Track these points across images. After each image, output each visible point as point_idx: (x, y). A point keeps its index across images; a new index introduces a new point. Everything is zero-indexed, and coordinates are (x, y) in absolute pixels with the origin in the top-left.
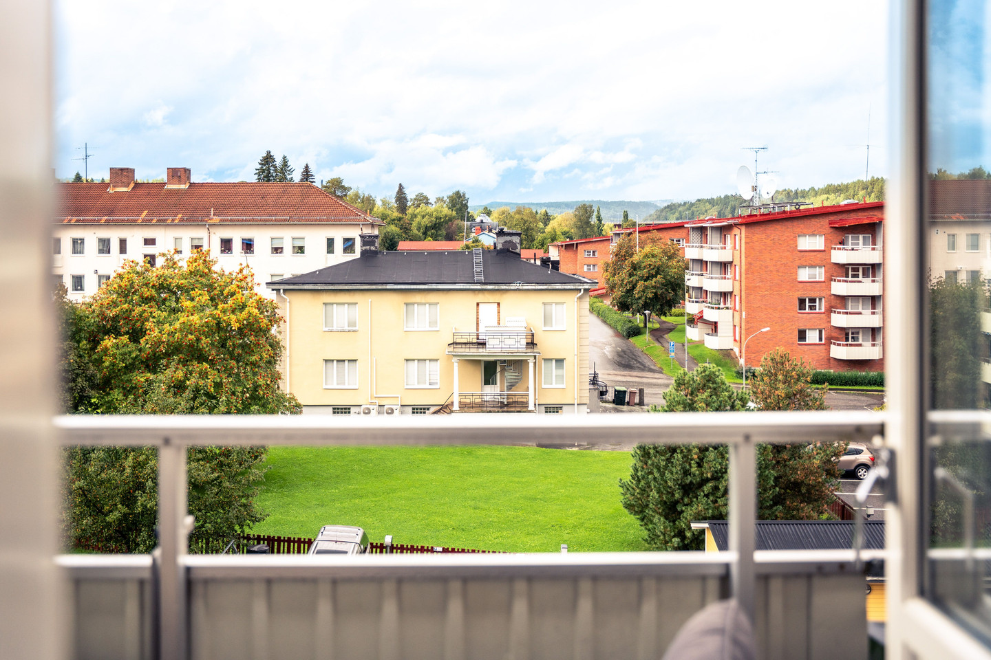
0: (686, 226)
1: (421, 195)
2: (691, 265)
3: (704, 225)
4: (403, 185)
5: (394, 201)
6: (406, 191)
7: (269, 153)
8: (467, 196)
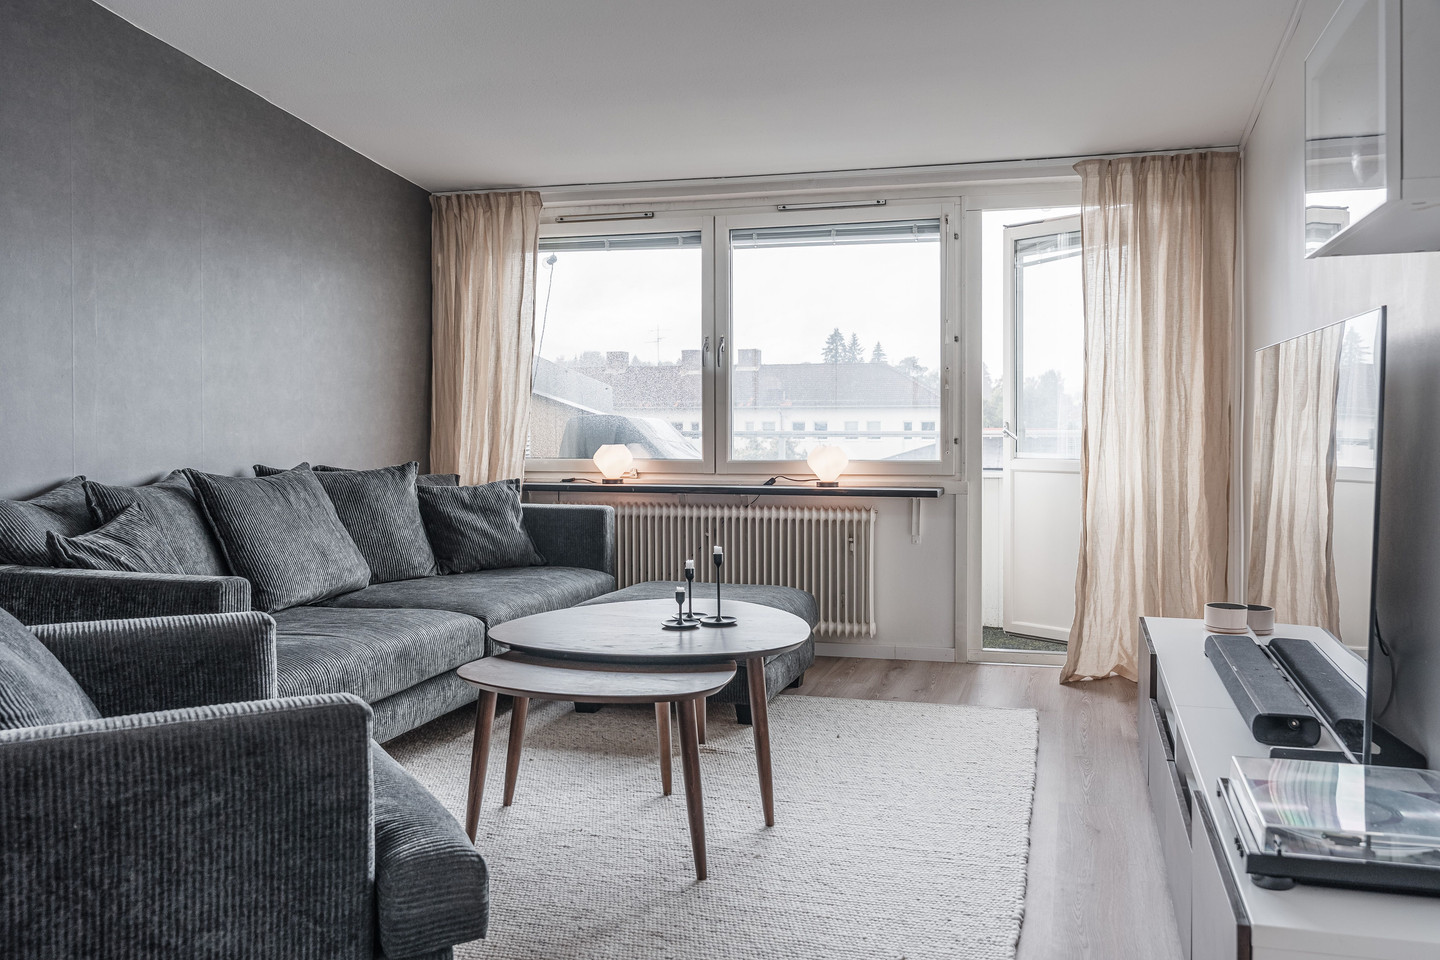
7: (836, 331)
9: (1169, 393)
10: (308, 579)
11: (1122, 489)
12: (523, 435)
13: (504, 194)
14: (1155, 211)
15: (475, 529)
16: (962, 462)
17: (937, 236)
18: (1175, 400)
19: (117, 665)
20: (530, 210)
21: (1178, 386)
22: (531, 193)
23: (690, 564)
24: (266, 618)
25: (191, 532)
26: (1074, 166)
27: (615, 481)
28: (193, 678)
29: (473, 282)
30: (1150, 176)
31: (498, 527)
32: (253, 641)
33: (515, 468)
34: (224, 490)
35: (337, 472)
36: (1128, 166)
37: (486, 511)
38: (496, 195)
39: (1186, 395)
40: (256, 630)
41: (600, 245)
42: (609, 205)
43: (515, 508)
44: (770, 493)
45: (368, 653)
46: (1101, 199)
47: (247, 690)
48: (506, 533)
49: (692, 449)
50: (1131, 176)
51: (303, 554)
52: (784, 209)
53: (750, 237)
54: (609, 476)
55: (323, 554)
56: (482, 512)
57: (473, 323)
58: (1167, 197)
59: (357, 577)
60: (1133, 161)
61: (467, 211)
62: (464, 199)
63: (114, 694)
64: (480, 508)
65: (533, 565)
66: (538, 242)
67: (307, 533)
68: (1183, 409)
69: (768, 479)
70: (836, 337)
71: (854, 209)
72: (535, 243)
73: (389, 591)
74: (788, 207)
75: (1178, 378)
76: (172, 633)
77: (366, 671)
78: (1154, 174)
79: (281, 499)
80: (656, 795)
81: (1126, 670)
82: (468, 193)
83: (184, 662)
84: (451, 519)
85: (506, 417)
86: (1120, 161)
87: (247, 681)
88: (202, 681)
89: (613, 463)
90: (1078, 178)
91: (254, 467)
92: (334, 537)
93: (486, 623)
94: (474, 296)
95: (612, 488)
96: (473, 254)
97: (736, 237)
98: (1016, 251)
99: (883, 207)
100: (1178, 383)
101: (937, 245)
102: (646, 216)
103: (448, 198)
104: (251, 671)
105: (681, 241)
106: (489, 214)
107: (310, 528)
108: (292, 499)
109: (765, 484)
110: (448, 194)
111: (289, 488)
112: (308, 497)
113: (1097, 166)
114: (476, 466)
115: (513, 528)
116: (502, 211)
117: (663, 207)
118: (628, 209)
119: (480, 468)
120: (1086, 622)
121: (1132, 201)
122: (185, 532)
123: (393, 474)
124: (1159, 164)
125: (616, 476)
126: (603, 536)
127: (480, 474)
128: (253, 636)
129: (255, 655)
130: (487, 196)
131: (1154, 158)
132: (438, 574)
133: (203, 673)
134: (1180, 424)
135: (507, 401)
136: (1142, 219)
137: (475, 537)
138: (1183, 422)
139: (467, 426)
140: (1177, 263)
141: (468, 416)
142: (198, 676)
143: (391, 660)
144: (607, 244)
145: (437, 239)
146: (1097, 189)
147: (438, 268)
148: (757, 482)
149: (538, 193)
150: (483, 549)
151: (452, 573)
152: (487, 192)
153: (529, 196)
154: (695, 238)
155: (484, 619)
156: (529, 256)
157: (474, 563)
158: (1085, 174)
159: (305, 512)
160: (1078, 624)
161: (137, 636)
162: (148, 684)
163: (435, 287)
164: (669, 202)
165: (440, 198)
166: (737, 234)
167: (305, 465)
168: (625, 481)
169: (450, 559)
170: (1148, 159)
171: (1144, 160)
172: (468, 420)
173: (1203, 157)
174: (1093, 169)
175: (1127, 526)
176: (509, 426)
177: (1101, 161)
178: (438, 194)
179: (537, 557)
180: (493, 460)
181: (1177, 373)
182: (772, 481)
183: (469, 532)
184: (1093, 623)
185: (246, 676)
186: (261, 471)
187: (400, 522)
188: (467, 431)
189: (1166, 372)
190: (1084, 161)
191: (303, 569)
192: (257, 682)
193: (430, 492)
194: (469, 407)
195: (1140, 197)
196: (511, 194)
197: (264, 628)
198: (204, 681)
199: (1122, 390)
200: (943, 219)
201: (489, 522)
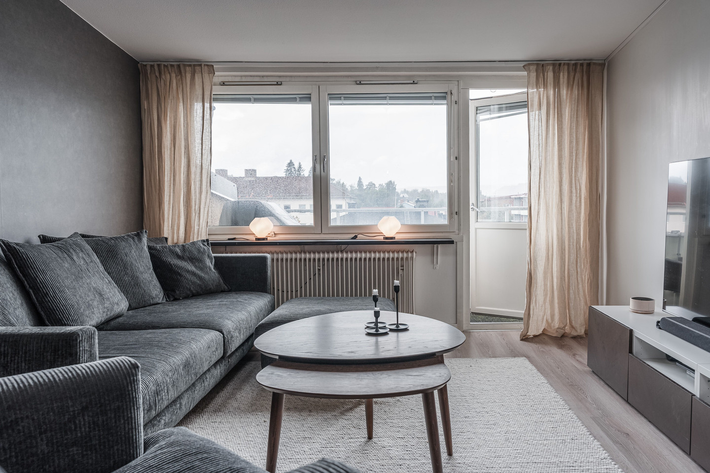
0: (512, 197)
1: (371, 183)
2: (514, 218)
3: (521, 197)
4: (361, 177)
5: (356, 186)
6: (363, 180)
7: (291, 161)
8: (395, 183)
9: (571, 187)
10: (93, 313)
11: (548, 237)
12: (206, 212)
13: (190, 65)
14: (564, 92)
15: (188, 271)
16: (459, 224)
17: (445, 102)
18: (574, 191)
19: (12, 421)
20: (206, 75)
21: (575, 184)
22: (207, 65)
23: (375, 292)
24: (133, 362)
25: (9, 286)
26: (524, 66)
27: (263, 239)
28: (80, 421)
29: (170, 118)
30: (562, 74)
31: (201, 269)
32: (127, 384)
33: (201, 232)
34: (30, 254)
35: (97, 238)
36: (551, 68)
37: (193, 259)
38: (185, 65)
39: (580, 188)
40: (128, 373)
41: (248, 100)
42: (254, 76)
43: (209, 256)
44: (354, 244)
45: (168, 367)
46: (537, 86)
47: (124, 423)
48: (207, 273)
49: (308, 219)
50: (552, 73)
51: (88, 296)
52: (360, 84)
53: (340, 98)
54: (259, 236)
55: (101, 295)
56: (190, 260)
57: (171, 144)
58: (570, 85)
59: (121, 308)
60: (554, 65)
61: (165, 75)
62: (162, 66)
63: (10, 448)
64: (189, 258)
65: (223, 291)
66: (213, 97)
67: (88, 281)
68: (578, 195)
69: (353, 236)
70: (291, 164)
71: (400, 85)
72: (211, 96)
73: (142, 316)
74: (362, 82)
75: (575, 179)
76: (58, 386)
77: (168, 380)
78: (563, 72)
79: (68, 258)
80: (363, 440)
81: (547, 330)
82: (166, 64)
83: (71, 409)
84: (171, 265)
85: (195, 202)
86: (548, 64)
87: (124, 416)
88: (87, 423)
89: (261, 228)
90: (525, 73)
91: (39, 236)
92: (105, 282)
93: (223, 334)
94: (171, 127)
95: (261, 243)
96: (170, 101)
97: (331, 99)
98: (477, 114)
99: (416, 85)
100: (575, 182)
101: (445, 107)
102: (277, 84)
103: (152, 66)
104: (127, 408)
105: (298, 99)
106: (179, 77)
107: (89, 277)
108: (75, 258)
109: (352, 239)
110: (152, 63)
111: (71, 250)
112: (84, 256)
113: (535, 67)
114: (175, 232)
115: (210, 269)
116: (189, 76)
117: (288, 79)
118: (265, 79)
119: (178, 233)
120: (531, 307)
121: (552, 86)
122: (5, 286)
123: (133, 238)
124: (566, 67)
125: (264, 236)
126: (266, 272)
127: (178, 236)
128: (126, 379)
129: (129, 394)
130: (179, 66)
131: (564, 64)
132: (167, 301)
133: (89, 416)
134: (576, 203)
135: (195, 192)
136: (558, 97)
137: (189, 276)
138: (578, 202)
139: (169, 208)
140: (575, 120)
141: (169, 201)
142: (84, 419)
143: (181, 371)
144: (252, 100)
145: (144, 91)
146: (535, 79)
147: (145, 109)
148: (347, 238)
149: (213, 66)
150: (194, 283)
151: (176, 299)
152: (178, 63)
153: (206, 67)
154: (306, 98)
155: (221, 332)
156: (207, 105)
157: (189, 292)
158: (529, 71)
159: (84, 267)
160: (528, 308)
161: (27, 393)
162: (41, 433)
163: (143, 121)
164: (291, 76)
165: (146, 65)
166: (334, 97)
167: (76, 233)
168: (269, 238)
169: (174, 291)
170: (562, 65)
171: (560, 64)
172: (169, 204)
173: (589, 65)
174: (533, 68)
175: (550, 257)
176: (197, 207)
177: (538, 64)
178: (145, 63)
179: (226, 287)
180: (187, 228)
181: (575, 177)
182: (355, 237)
183: (184, 274)
184: (535, 307)
185: (123, 412)
186: (44, 239)
187: (141, 269)
188: (169, 210)
189: (570, 176)
190: (529, 64)
191: (89, 306)
192: (132, 416)
193: (155, 249)
194: (170, 196)
195: (557, 84)
196: (194, 65)
197: (134, 371)
198: (89, 423)
199: (548, 186)
200: (449, 93)
201: (196, 267)
